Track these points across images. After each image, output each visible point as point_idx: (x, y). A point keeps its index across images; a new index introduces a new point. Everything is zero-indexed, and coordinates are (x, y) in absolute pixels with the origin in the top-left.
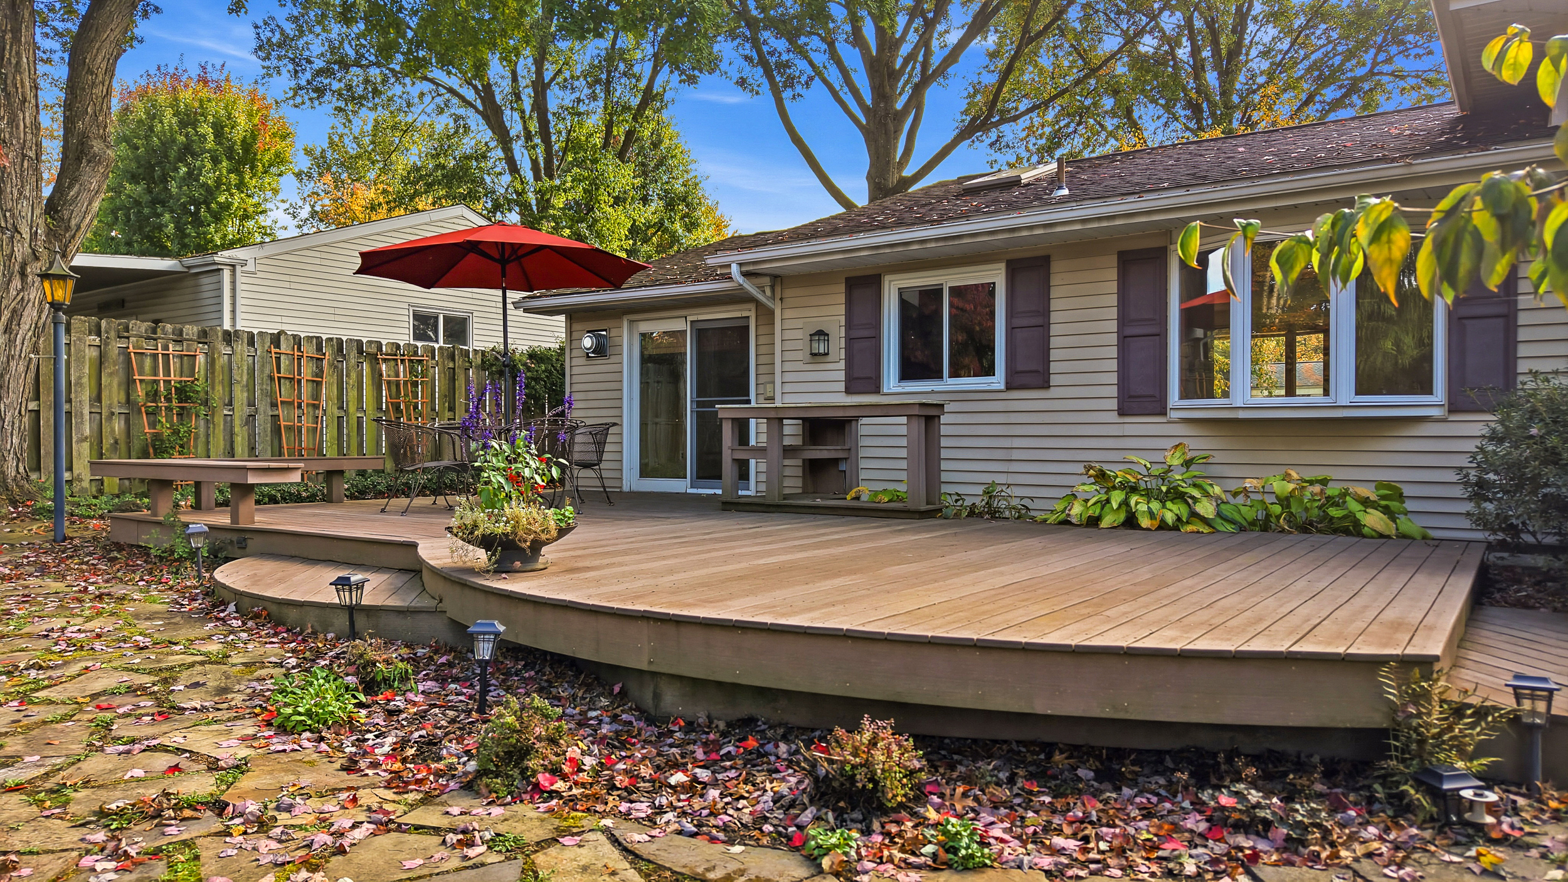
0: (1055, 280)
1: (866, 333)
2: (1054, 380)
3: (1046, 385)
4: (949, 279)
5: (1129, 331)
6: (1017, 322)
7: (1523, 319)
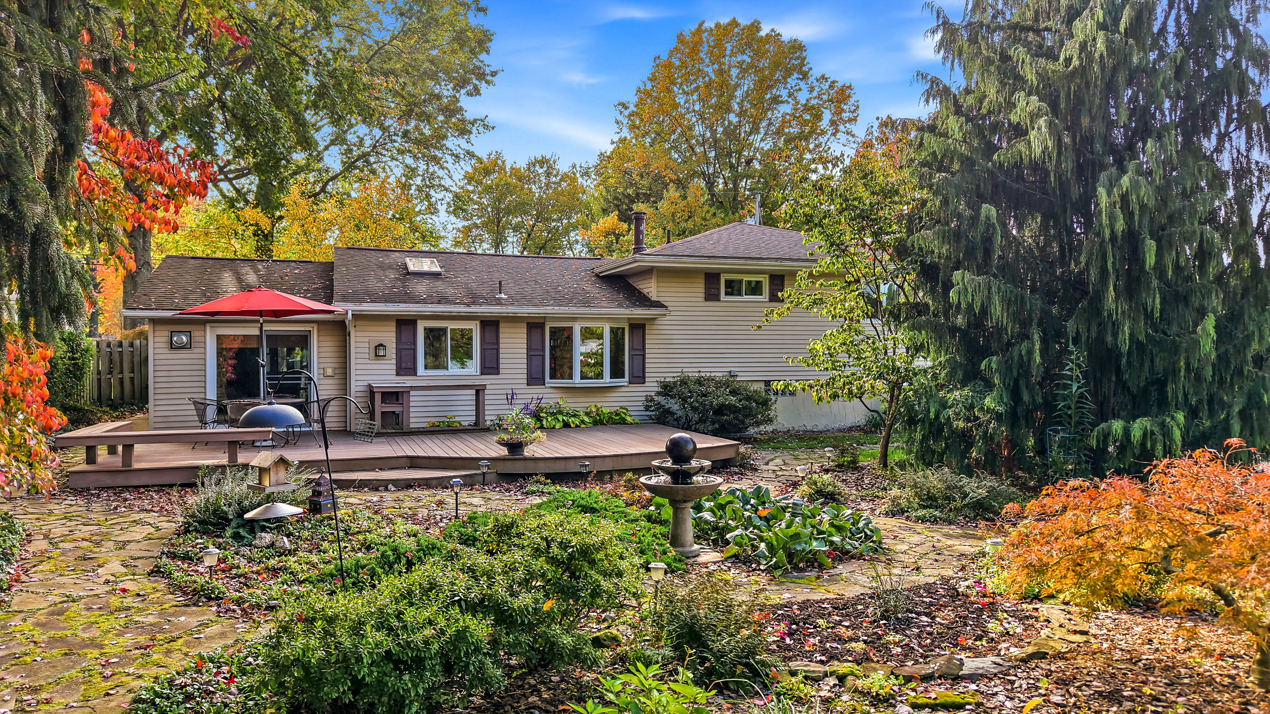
0: (501, 330)
1: (408, 347)
2: (501, 371)
3: (498, 373)
4: (451, 325)
5: (531, 353)
6: (486, 347)
7: (647, 356)
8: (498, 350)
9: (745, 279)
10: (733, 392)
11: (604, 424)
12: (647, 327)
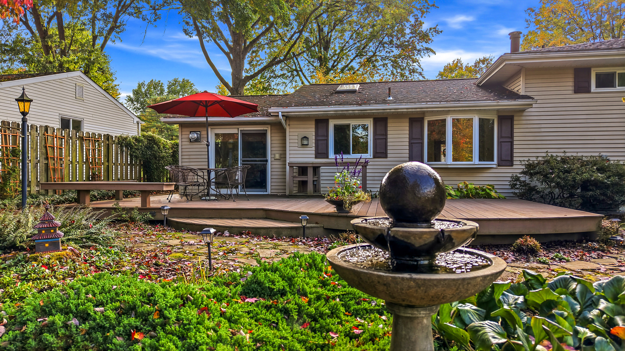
0: (389, 125)
1: (323, 138)
2: (389, 155)
3: (386, 157)
4: (353, 122)
5: (413, 141)
6: (377, 137)
7: (515, 143)
8: (386, 139)
9: (618, 72)
10: (601, 170)
11: (471, 198)
12: (515, 118)
